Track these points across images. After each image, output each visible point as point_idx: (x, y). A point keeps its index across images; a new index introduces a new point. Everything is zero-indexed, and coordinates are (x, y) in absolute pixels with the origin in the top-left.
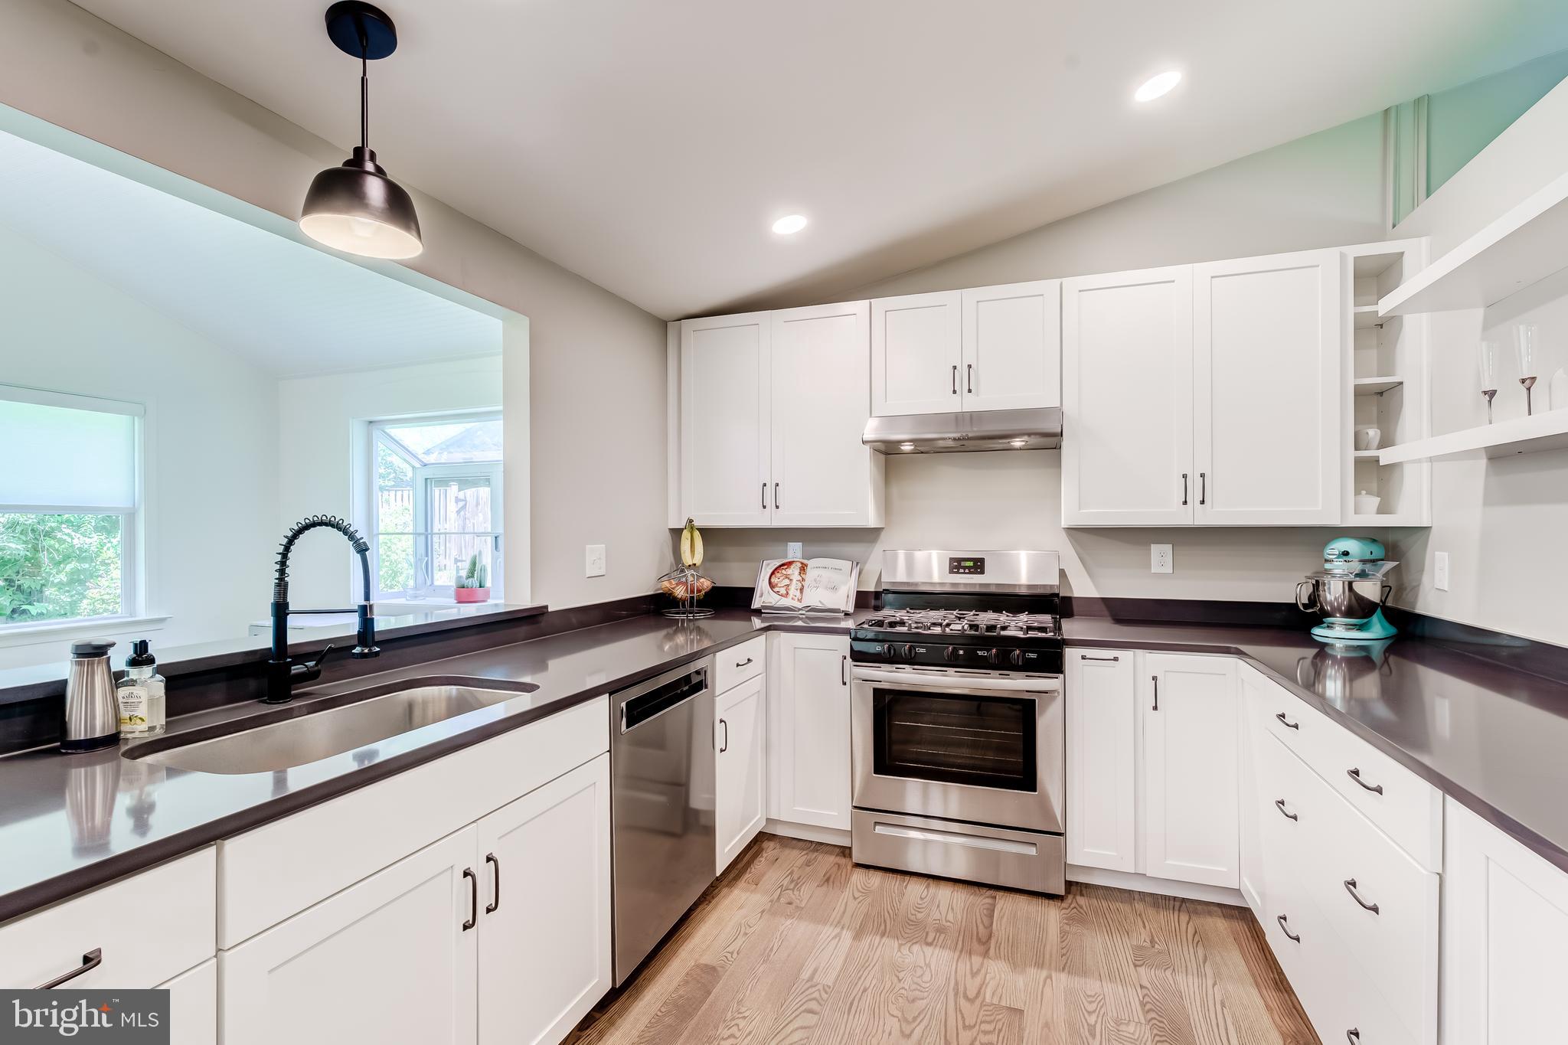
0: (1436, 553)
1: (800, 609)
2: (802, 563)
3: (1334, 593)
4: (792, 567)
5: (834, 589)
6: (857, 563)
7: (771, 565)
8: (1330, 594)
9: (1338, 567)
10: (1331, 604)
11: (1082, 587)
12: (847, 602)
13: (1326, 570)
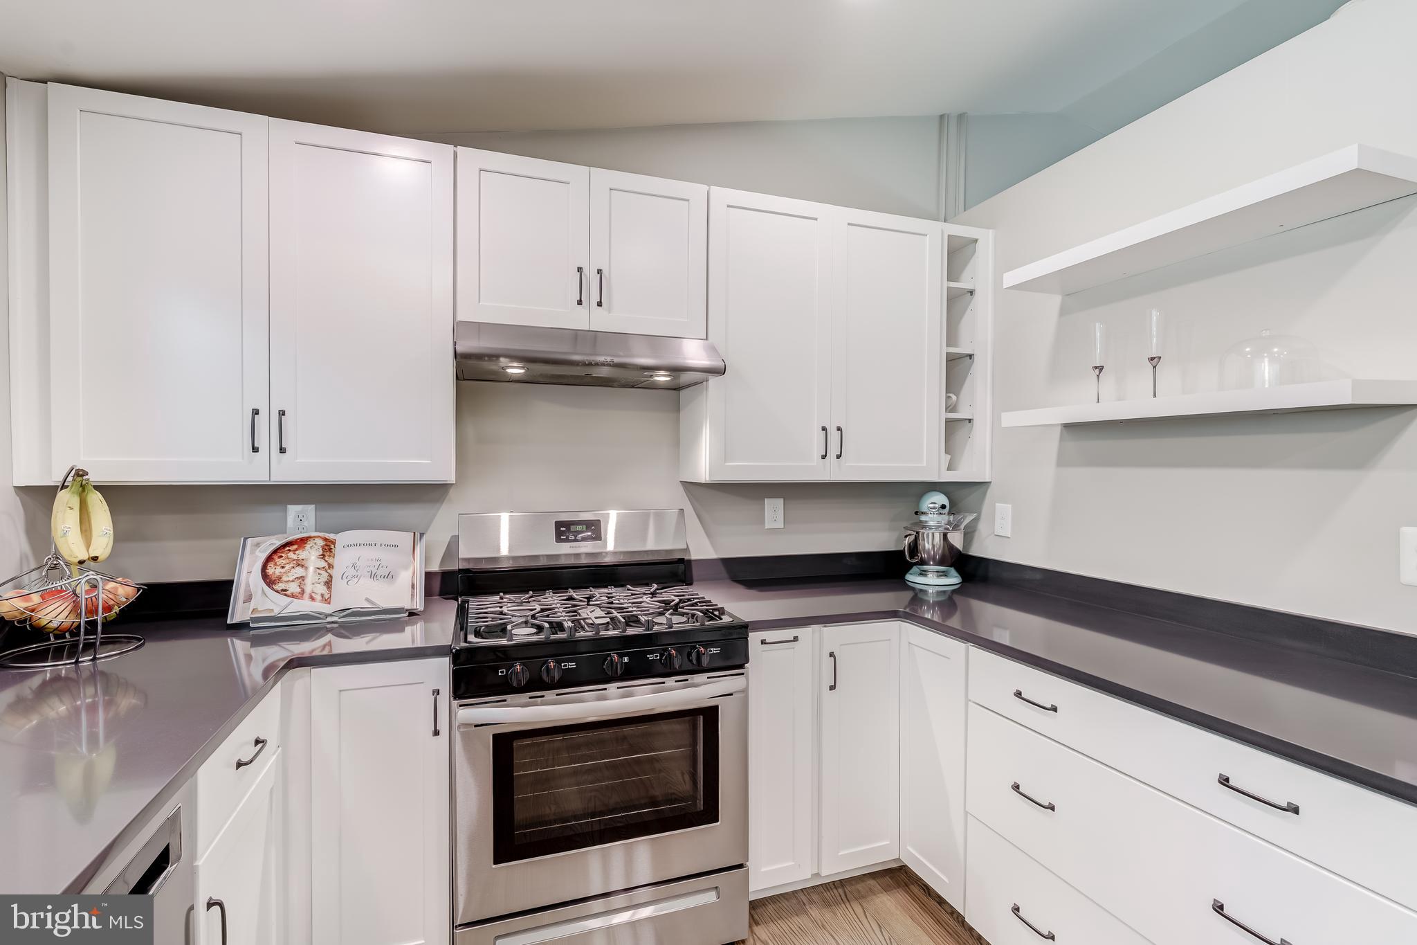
0: (997, 504)
1: (327, 615)
2: (325, 539)
3: (931, 543)
4: (308, 546)
5: (390, 576)
6: (422, 535)
7: (263, 546)
8: (928, 543)
9: (932, 519)
10: (928, 553)
11: (701, 549)
12: (413, 595)
13: (921, 522)
